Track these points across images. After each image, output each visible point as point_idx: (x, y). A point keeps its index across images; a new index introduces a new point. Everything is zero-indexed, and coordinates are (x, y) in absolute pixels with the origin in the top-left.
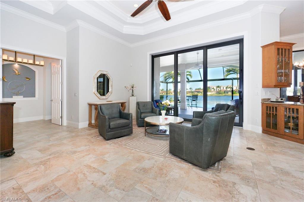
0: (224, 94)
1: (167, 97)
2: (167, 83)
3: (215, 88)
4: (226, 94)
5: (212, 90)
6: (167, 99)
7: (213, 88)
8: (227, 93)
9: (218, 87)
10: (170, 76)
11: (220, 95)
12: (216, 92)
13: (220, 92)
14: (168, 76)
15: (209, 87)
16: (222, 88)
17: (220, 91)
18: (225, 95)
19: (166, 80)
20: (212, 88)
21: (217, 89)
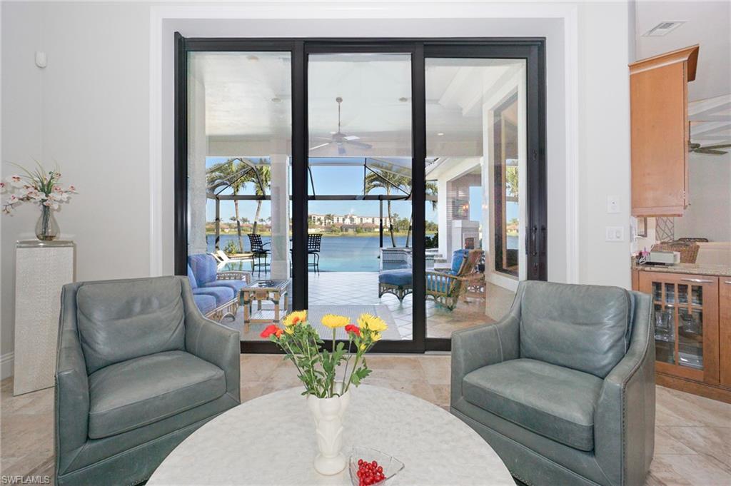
0: (341, 234)
1: (217, 240)
2: (218, 198)
3: (322, 218)
4: (345, 233)
5: (317, 223)
6: (217, 247)
7: (319, 220)
8: (346, 230)
9: (329, 217)
10: (225, 177)
11: (333, 234)
12: (325, 228)
13: (334, 228)
14: (220, 177)
15: (311, 217)
16: (335, 221)
17: (334, 226)
18: (343, 235)
19: (213, 189)
20: (316, 219)
21: (327, 221)
